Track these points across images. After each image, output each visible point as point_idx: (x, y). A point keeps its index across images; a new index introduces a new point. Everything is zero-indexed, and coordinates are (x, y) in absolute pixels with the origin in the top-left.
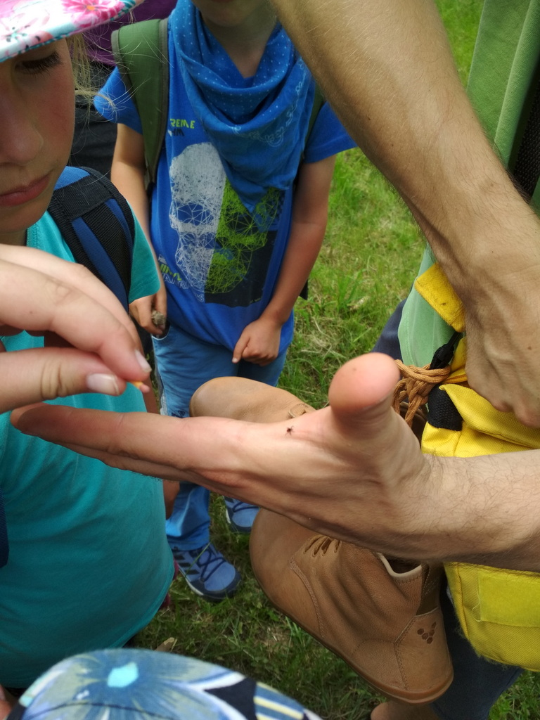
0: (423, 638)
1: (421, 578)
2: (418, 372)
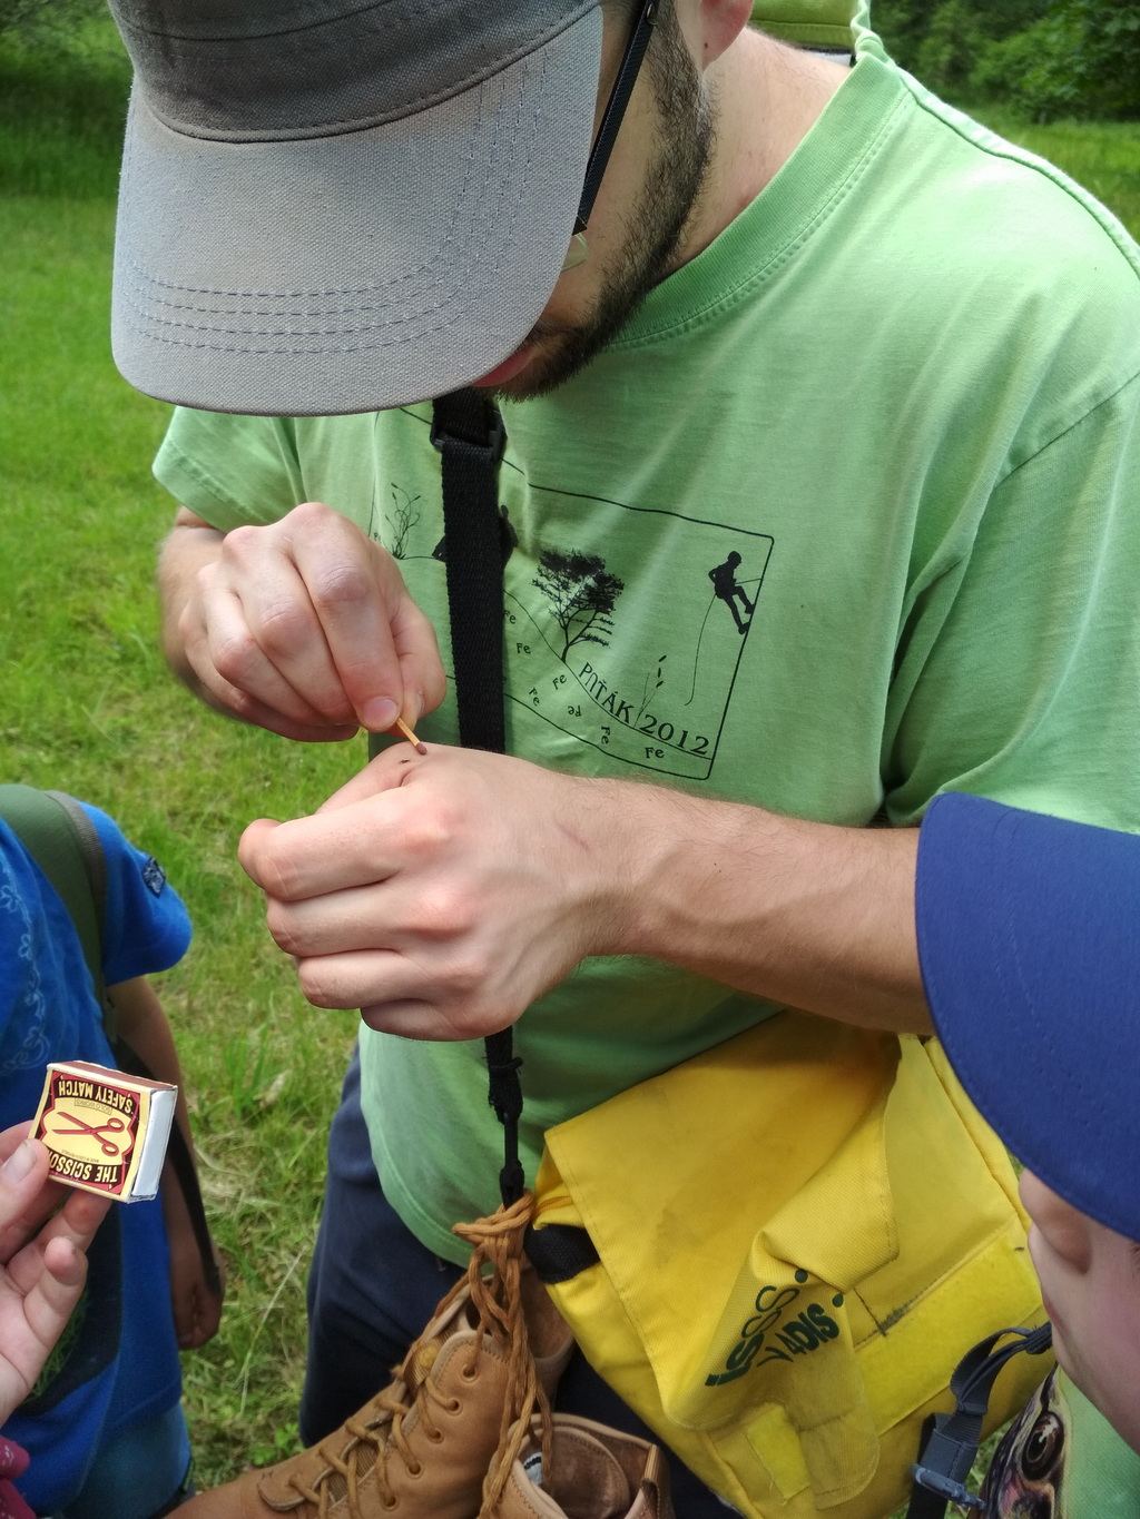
1: (649, 1512)
2: (494, 1223)
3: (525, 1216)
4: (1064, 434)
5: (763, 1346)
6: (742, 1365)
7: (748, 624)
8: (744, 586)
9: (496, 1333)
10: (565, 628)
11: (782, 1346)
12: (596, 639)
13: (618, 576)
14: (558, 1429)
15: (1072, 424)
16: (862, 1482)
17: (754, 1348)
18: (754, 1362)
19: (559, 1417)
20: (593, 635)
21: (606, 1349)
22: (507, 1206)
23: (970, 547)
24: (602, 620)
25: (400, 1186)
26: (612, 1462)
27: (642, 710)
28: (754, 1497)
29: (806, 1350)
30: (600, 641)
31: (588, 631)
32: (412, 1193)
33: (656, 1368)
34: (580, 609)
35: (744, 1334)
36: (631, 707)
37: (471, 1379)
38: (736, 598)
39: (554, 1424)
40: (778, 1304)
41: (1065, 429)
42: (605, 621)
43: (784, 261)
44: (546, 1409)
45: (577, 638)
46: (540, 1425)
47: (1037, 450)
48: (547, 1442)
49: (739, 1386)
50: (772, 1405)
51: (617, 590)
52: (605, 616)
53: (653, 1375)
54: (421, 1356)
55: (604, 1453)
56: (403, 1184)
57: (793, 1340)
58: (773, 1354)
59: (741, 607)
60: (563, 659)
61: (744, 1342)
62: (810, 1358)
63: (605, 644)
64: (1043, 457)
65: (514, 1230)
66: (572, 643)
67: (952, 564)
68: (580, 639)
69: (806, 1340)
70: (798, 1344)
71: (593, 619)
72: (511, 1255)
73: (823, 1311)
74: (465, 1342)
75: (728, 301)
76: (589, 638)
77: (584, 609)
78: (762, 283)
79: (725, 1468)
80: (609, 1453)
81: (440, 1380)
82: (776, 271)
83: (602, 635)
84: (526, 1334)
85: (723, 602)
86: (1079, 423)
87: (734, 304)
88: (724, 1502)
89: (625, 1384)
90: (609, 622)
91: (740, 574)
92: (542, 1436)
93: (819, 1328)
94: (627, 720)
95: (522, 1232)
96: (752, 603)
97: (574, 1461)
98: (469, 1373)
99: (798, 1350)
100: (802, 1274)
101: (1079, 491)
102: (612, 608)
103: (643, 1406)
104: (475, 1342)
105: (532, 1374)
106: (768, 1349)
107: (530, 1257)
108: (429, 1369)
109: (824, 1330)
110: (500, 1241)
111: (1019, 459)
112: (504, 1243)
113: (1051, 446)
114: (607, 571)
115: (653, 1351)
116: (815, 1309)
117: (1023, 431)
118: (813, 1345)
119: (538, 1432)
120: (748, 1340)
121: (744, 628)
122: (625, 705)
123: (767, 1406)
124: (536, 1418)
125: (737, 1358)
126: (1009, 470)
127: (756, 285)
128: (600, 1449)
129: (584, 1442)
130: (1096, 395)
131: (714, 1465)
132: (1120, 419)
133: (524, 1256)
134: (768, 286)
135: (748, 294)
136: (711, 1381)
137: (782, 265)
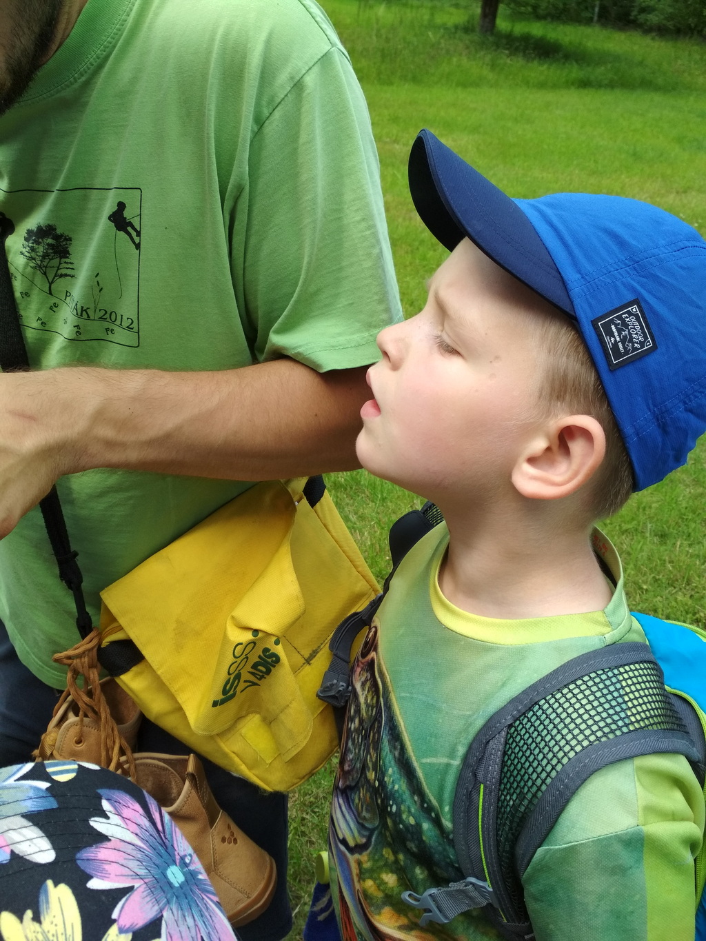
0: (230, 843)
1: (193, 791)
2: (76, 649)
3: (95, 642)
4: (280, 103)
5: (242, 680)
6: (231, 692)
7: (139, 243)
8: (132, 221)
9: (90, 714)
10: (45, 274)
11: (252, 678)
12: (66, 275)
13: (66, 233)
14: (138, 762)
15: (283, 96)
16: (305, 738)
17: (237, 681)
18: (238, 689)
19: (137, 755)
20: (63, 273)
21: (155, 706)
22: (83, 638)
23: (247, 177)
24: (65, 263)
25: (28, 652)
26: (172, 773)
27: (96, 308)
28: (250, 768)
29: (265, 676)
30: (69, 276)
31: (60, 272)
32: (33, 653)
33: (184, 708)
34: (50, 260)
35: (229, 674)
36: (88, 308)
37: (81, 745)
38: (129, 229)
39: (136, 759)
40: (245, 653)
41: (279, 100)
42: (68, 263)
43: (120, 30)
44: (129, 752)
45: (54, 278)
46: (127, 762)
47: (268, 115)
48: (132, 770)
49: (232, 705)
50: (253, 715)
51: (68, 242)
52: (67, 260)
53: (184, 714)
54: (48, 739)
55: (167, 769)
56: (28, 650)
57: (258, 673)
58: (249, 684)
59: (134, 234)
60: (50, 293)
61: (230, 678)
62: (269, 679)
63: (73, 276)
64: (272, 118)
65: (90, 650)
66: (52, 282)
67: (240, 189)
68: (56, 278)
69: (264, 669)
70: (261, 674)
71: (60, 264)
72: (91, 666)
73: (270, 650)
74: (74, 724)
75: (94, 59)
76: (62, 276)
77: (52, 259)
78: (111, 45)
79: (233, 755)
80: (170, 768)
81: (62, 750)
82: (117, 37)
83: (69, 272)
84: (108, 711)
85: (122, 233)
86: (286, 95)
87: (98, 61)
88: (235, 774)
89: (170, 724)
90: (70, 263)
91: (127, 214)
92: (129, 768)
93: (270, 660)
94: (88, 317)
95: (95, 650)
96: (139, 230)
97: (151, 779)
98: (79, 742)
99: (262, 677)
100: (256, 632)
101: (298, 137)
102: (69, 254)
103: (181, 733)
104: (79, 723)
105: (116, 732)
106: (245, 681)
107: (102, 664)
108: (54, 746)
109: (272, 661)
110: (83, 660)
111: (260, 122)
112: (86, 660)
113: (275, 111)
114: (59, 231)
115: (182, 699)
116: (266, 650)
117: (258, 104)
118: (268, 672)
119: (126, 766)
120: (232, 677)
121: (138, 246)
122: (84, 308)
123: (251, 716)
124: (123, 759)
125: (228, 688)
126: (256, 129)
127: (107, 47)
128: (164, 767)
129: (155, 766)
130: (292, 78)
131: (225, 755)
132: (308, 91)
133: (99, 665)
134: (114, 47)
135: (104, 53)
136: (215, 704)
137: (120, 33)
